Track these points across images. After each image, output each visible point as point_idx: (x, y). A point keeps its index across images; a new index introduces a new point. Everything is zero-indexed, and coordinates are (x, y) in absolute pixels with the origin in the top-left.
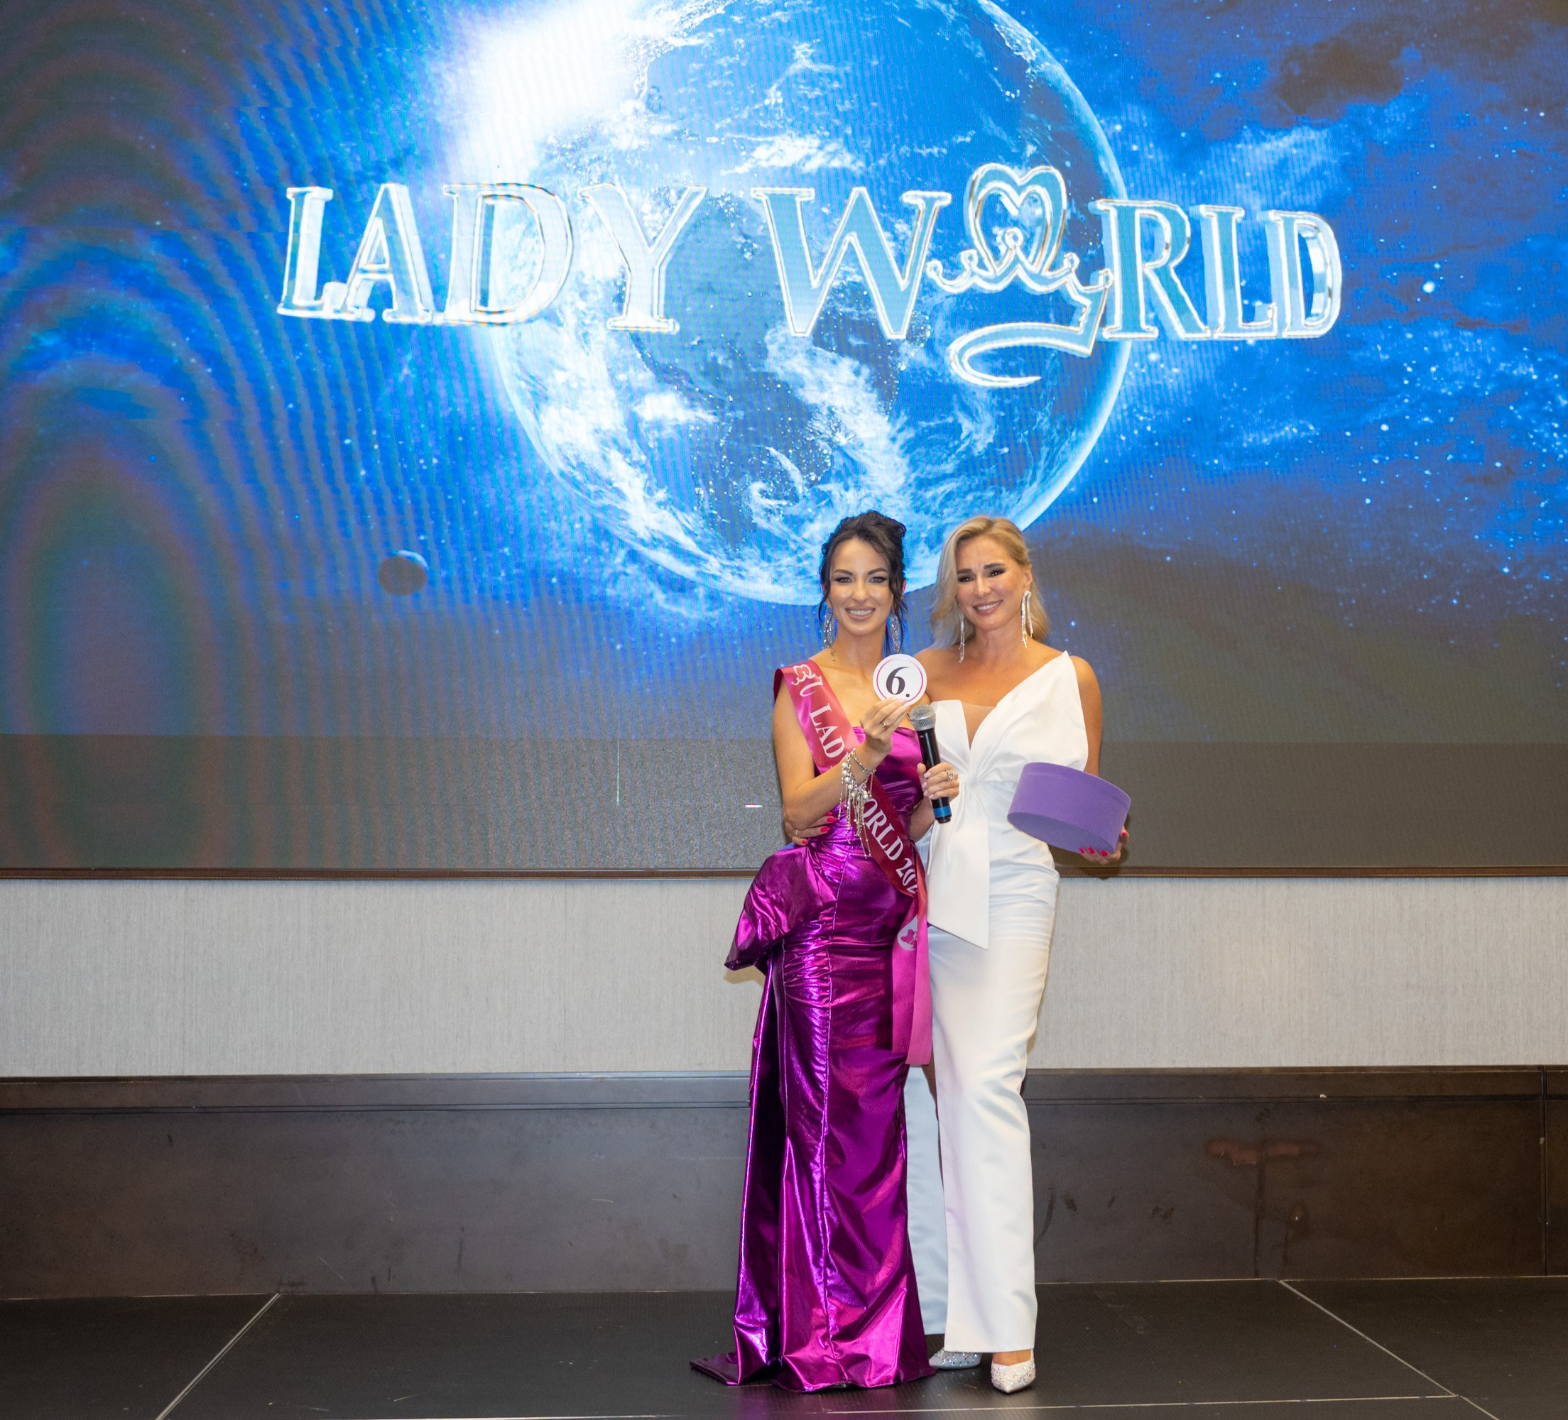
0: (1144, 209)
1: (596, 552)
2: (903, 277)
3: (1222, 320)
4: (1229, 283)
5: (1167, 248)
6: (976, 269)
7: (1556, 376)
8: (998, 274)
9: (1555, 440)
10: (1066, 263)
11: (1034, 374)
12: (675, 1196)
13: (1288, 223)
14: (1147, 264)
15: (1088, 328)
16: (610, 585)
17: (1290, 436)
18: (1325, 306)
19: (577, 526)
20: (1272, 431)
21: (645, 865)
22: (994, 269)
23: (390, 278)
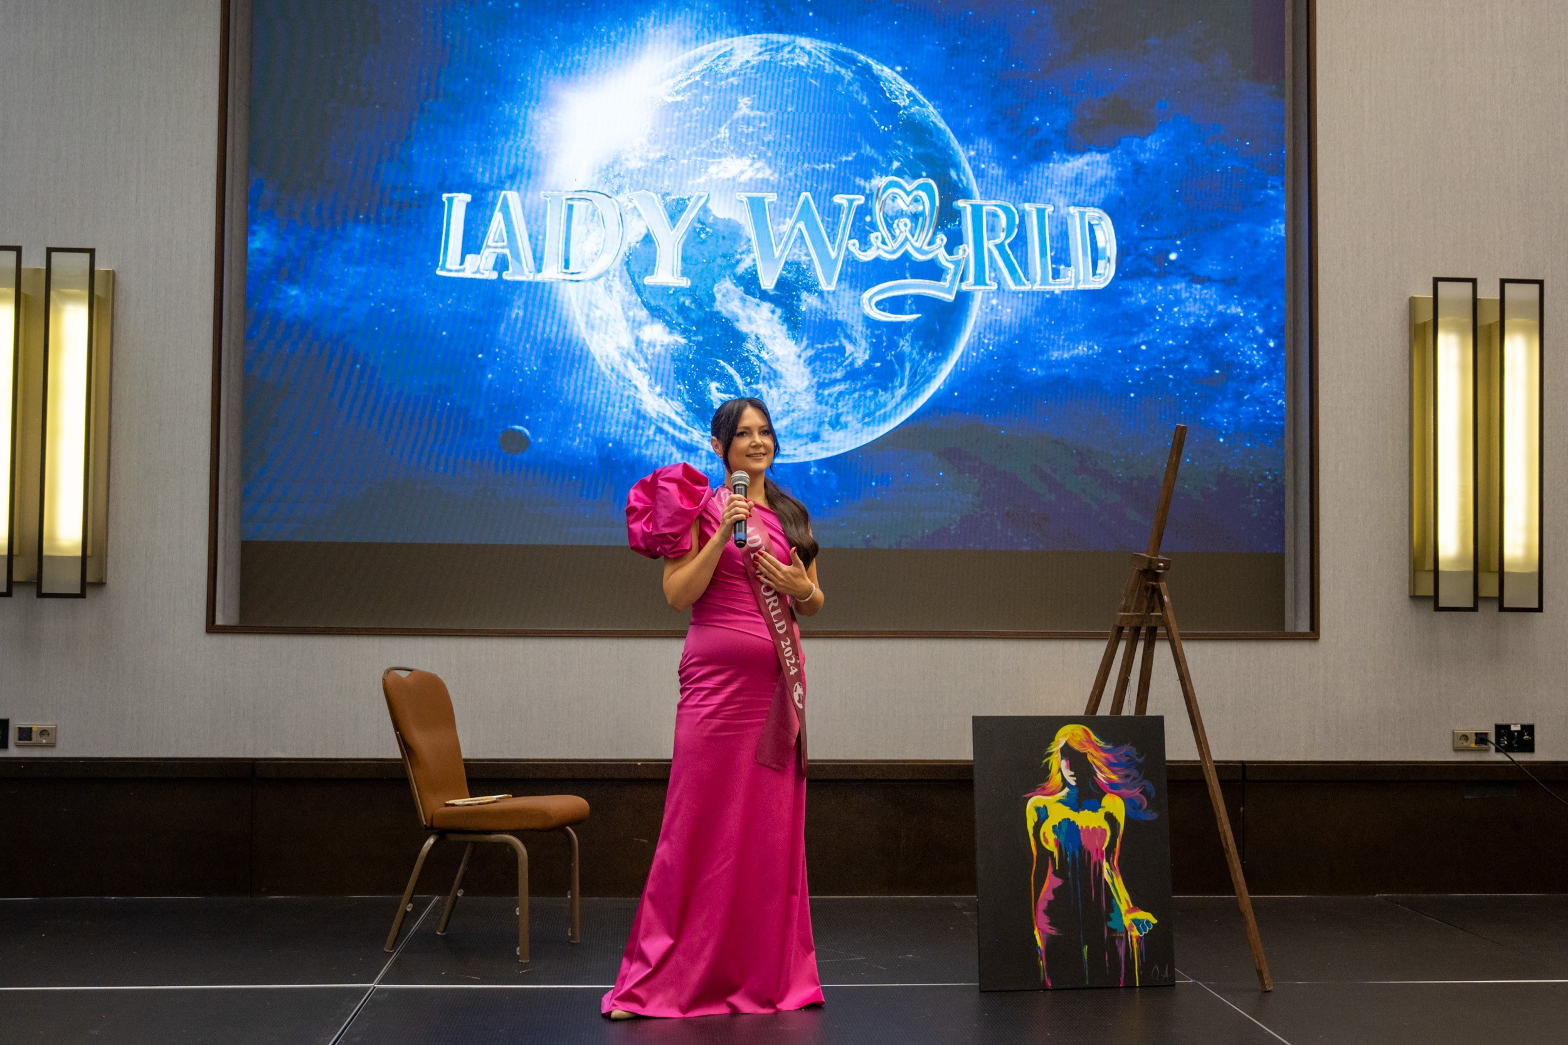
0: (989, 206)
1: (636, 427)
2: (834, 250)
3: (1038, 278)
4: (1043, 253)
5: (1003, 231)
6: (880, 245)
7: (1255, 314)
8: (895, 248)
9: (1254, 355)
10: (938, 241)
11: (918, 313)
13: (1082, 215)
14: (991, 241)
15: (952, 282)
16: (645, 448)
17: (1081, 353)
18: (1105, 269)
20: (1069, 350)
22: (891, 245)
23: (507, 251)
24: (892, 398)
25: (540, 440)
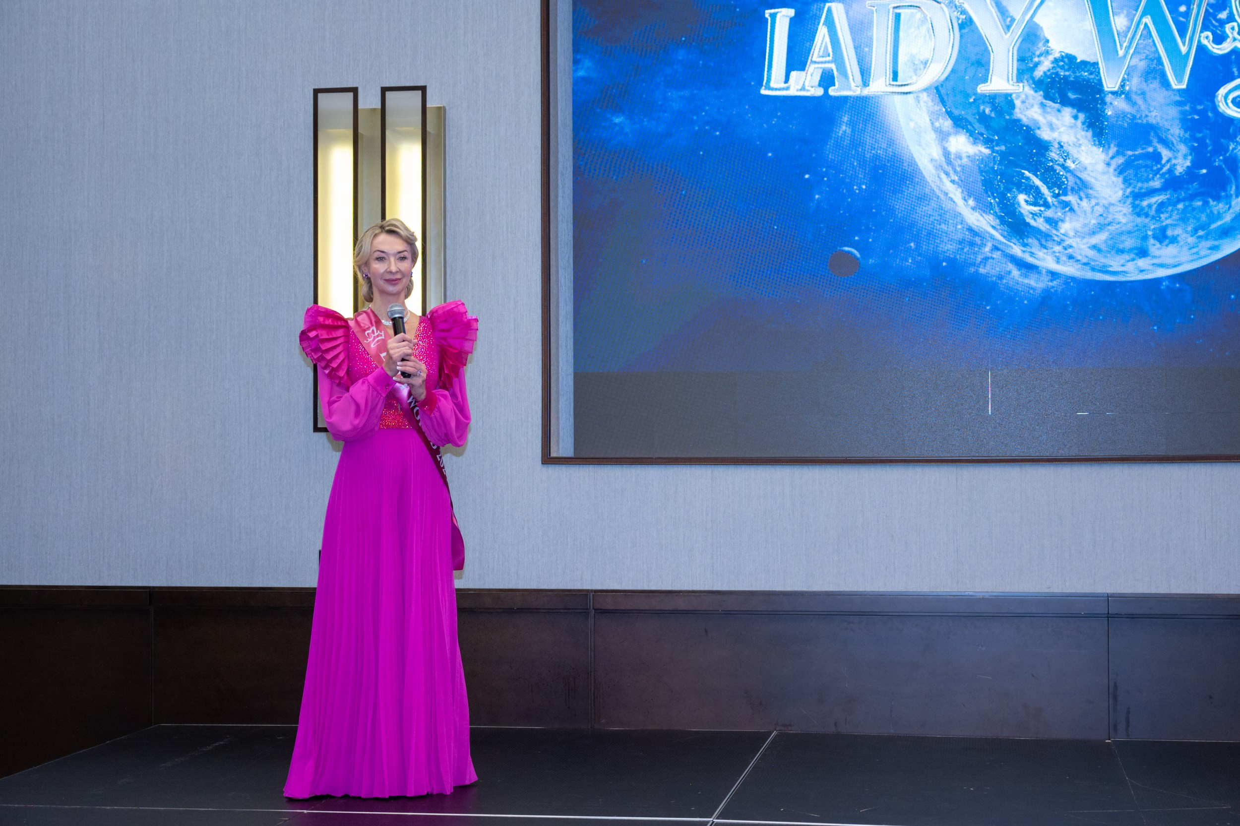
1: (972, 244)
2: (1184, 43)
12: (1033, 676)
16: (982, 266)
19: (959, 227)
21: (1008, 454)
23: (833, 66)
24: (1229, 208)
25: (871, 261)
